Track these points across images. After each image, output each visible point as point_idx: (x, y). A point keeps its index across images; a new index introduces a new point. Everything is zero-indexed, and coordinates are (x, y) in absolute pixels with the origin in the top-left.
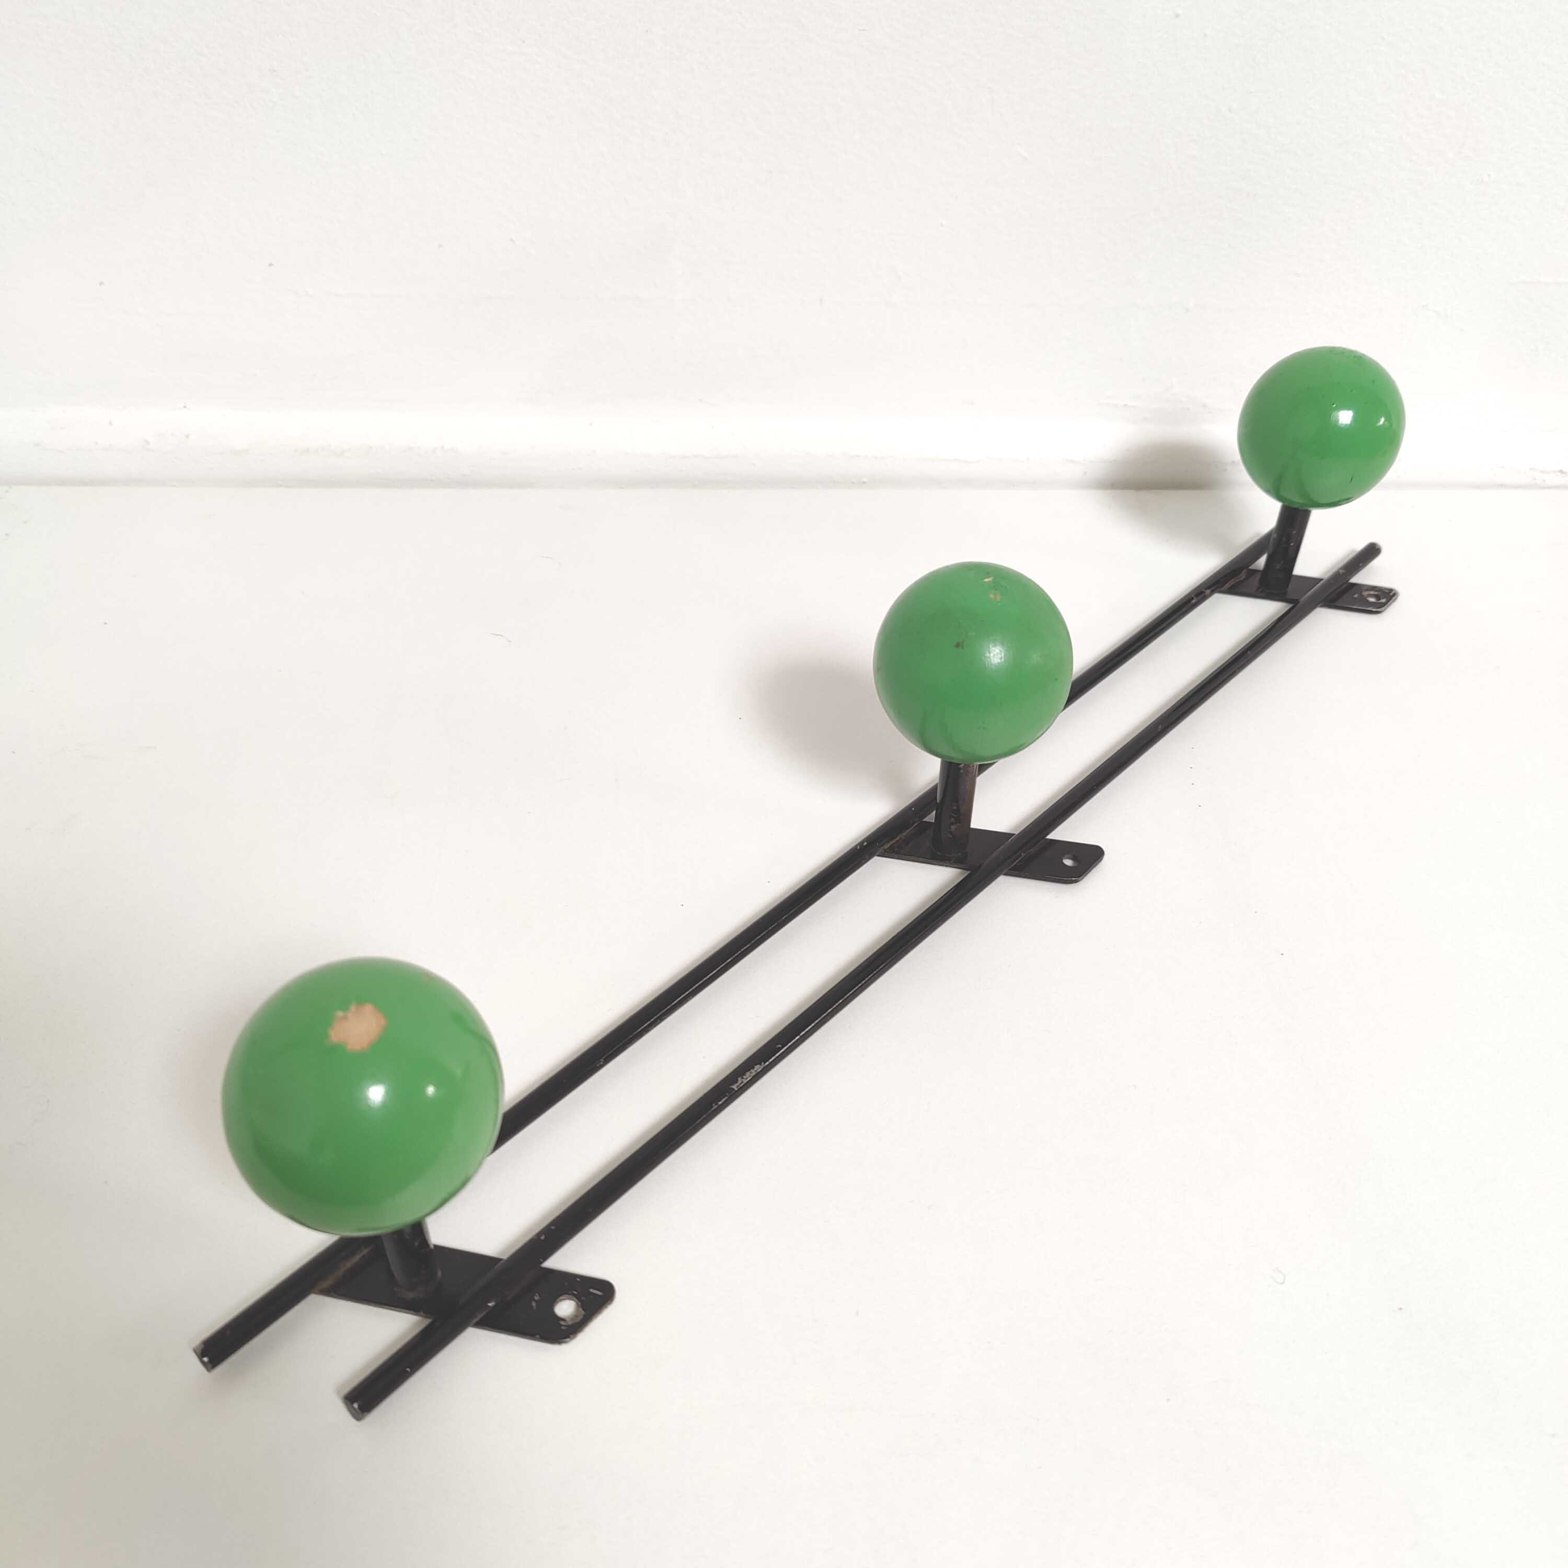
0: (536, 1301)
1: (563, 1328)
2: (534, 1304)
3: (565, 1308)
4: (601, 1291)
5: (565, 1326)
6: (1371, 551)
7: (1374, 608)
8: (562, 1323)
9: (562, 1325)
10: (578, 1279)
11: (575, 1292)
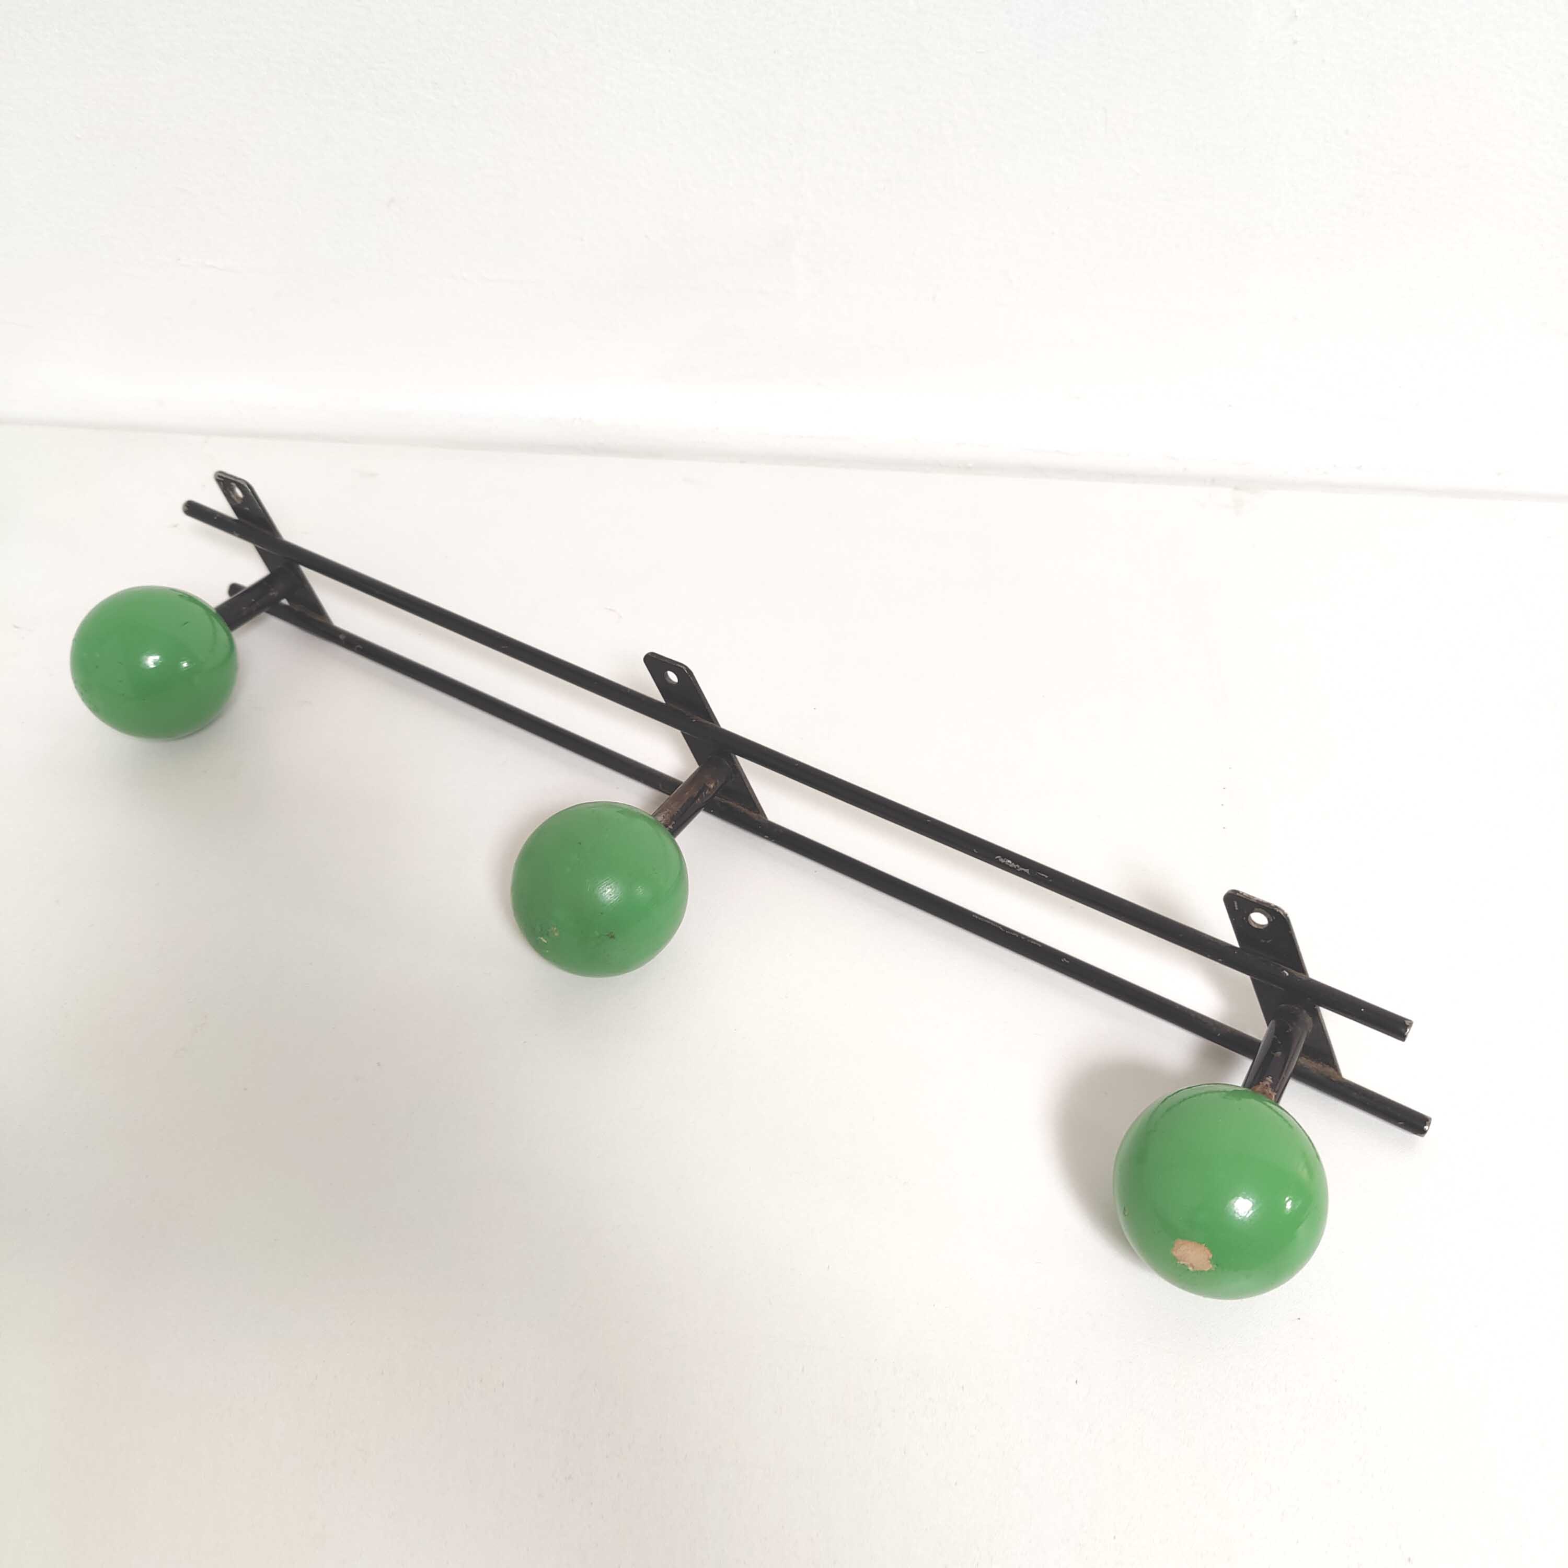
2: (1269, 941)
3: (1259, 919)
4: (1234, 901)
6: (194, 510)
7: (248, 491)
8: (1270, 918)
9: (1273, 917)
11: (1244, 918)
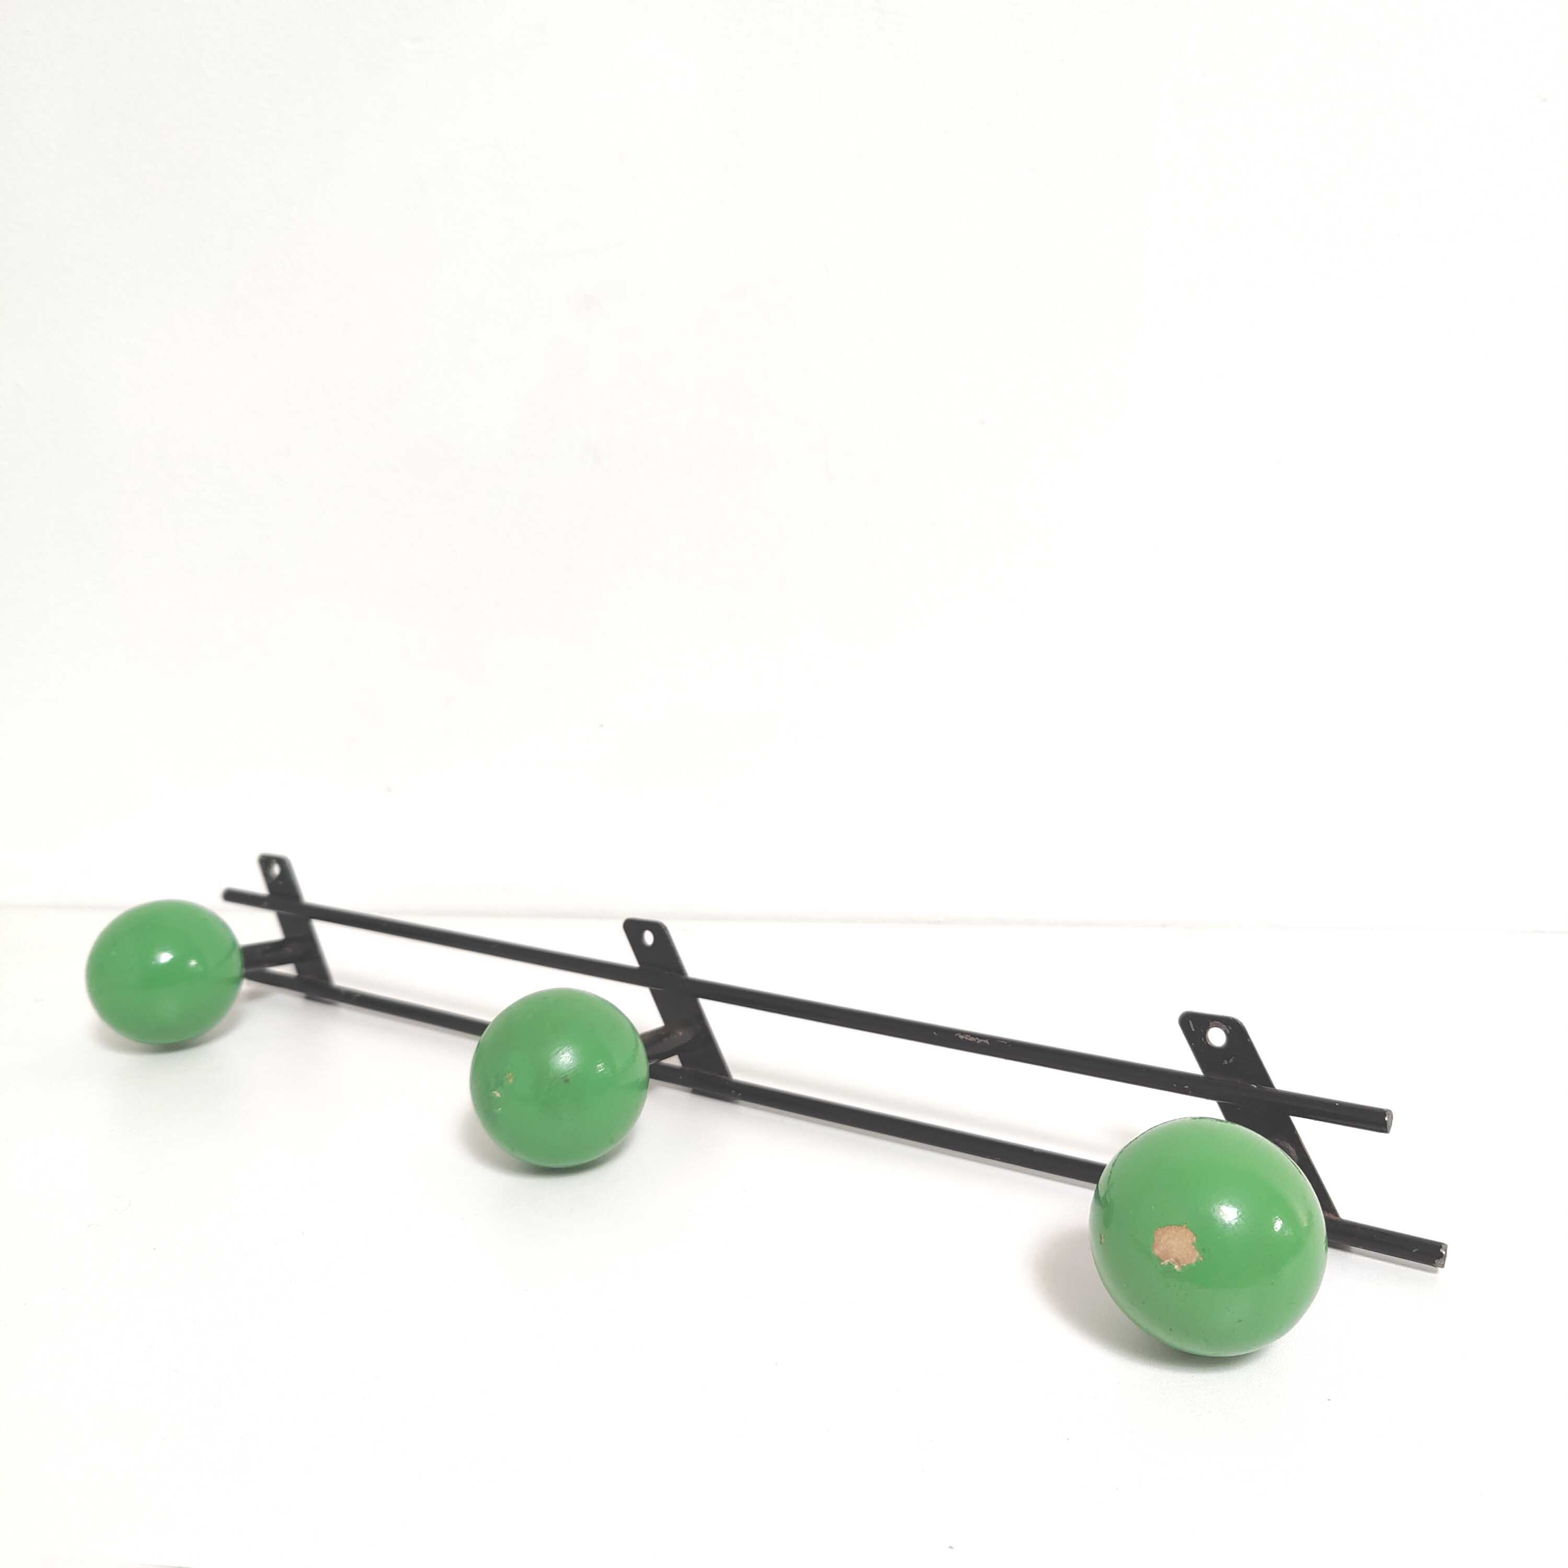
0: (1228, 1061)
1: (1230, 1028)
2: (1231, 1061)
3: (1217, 1037)
4: (1189, 1023)
5: (1228, 1028)
6: (232, 896)
8: (1228, 1032)
9: (1230, 1030)
10: (1193, 1044)
11: (1203, 1040)
